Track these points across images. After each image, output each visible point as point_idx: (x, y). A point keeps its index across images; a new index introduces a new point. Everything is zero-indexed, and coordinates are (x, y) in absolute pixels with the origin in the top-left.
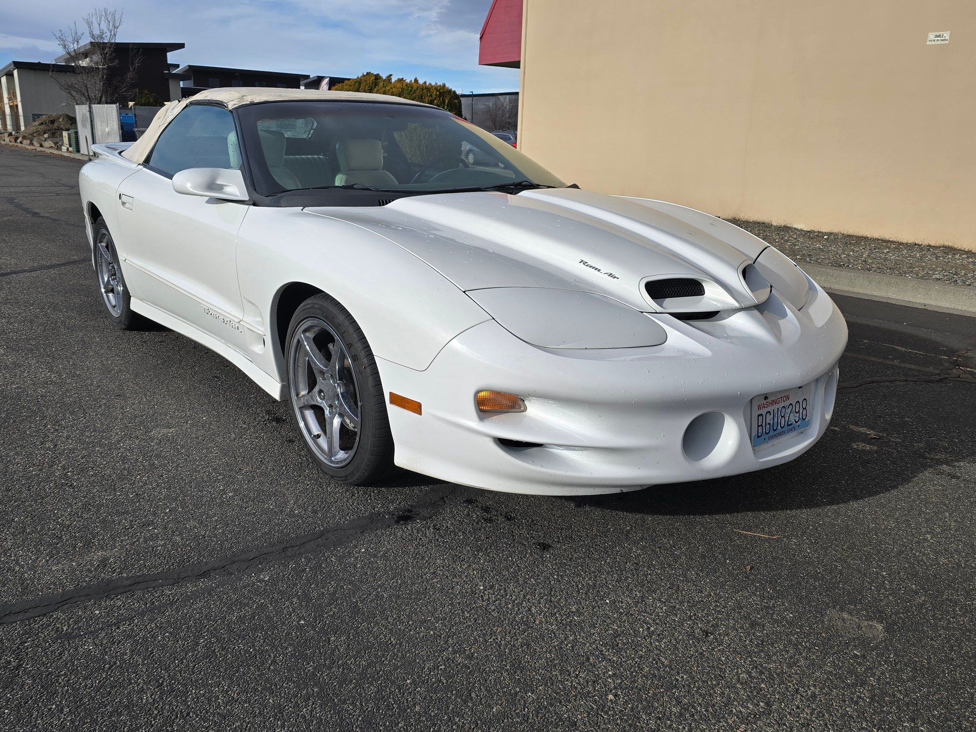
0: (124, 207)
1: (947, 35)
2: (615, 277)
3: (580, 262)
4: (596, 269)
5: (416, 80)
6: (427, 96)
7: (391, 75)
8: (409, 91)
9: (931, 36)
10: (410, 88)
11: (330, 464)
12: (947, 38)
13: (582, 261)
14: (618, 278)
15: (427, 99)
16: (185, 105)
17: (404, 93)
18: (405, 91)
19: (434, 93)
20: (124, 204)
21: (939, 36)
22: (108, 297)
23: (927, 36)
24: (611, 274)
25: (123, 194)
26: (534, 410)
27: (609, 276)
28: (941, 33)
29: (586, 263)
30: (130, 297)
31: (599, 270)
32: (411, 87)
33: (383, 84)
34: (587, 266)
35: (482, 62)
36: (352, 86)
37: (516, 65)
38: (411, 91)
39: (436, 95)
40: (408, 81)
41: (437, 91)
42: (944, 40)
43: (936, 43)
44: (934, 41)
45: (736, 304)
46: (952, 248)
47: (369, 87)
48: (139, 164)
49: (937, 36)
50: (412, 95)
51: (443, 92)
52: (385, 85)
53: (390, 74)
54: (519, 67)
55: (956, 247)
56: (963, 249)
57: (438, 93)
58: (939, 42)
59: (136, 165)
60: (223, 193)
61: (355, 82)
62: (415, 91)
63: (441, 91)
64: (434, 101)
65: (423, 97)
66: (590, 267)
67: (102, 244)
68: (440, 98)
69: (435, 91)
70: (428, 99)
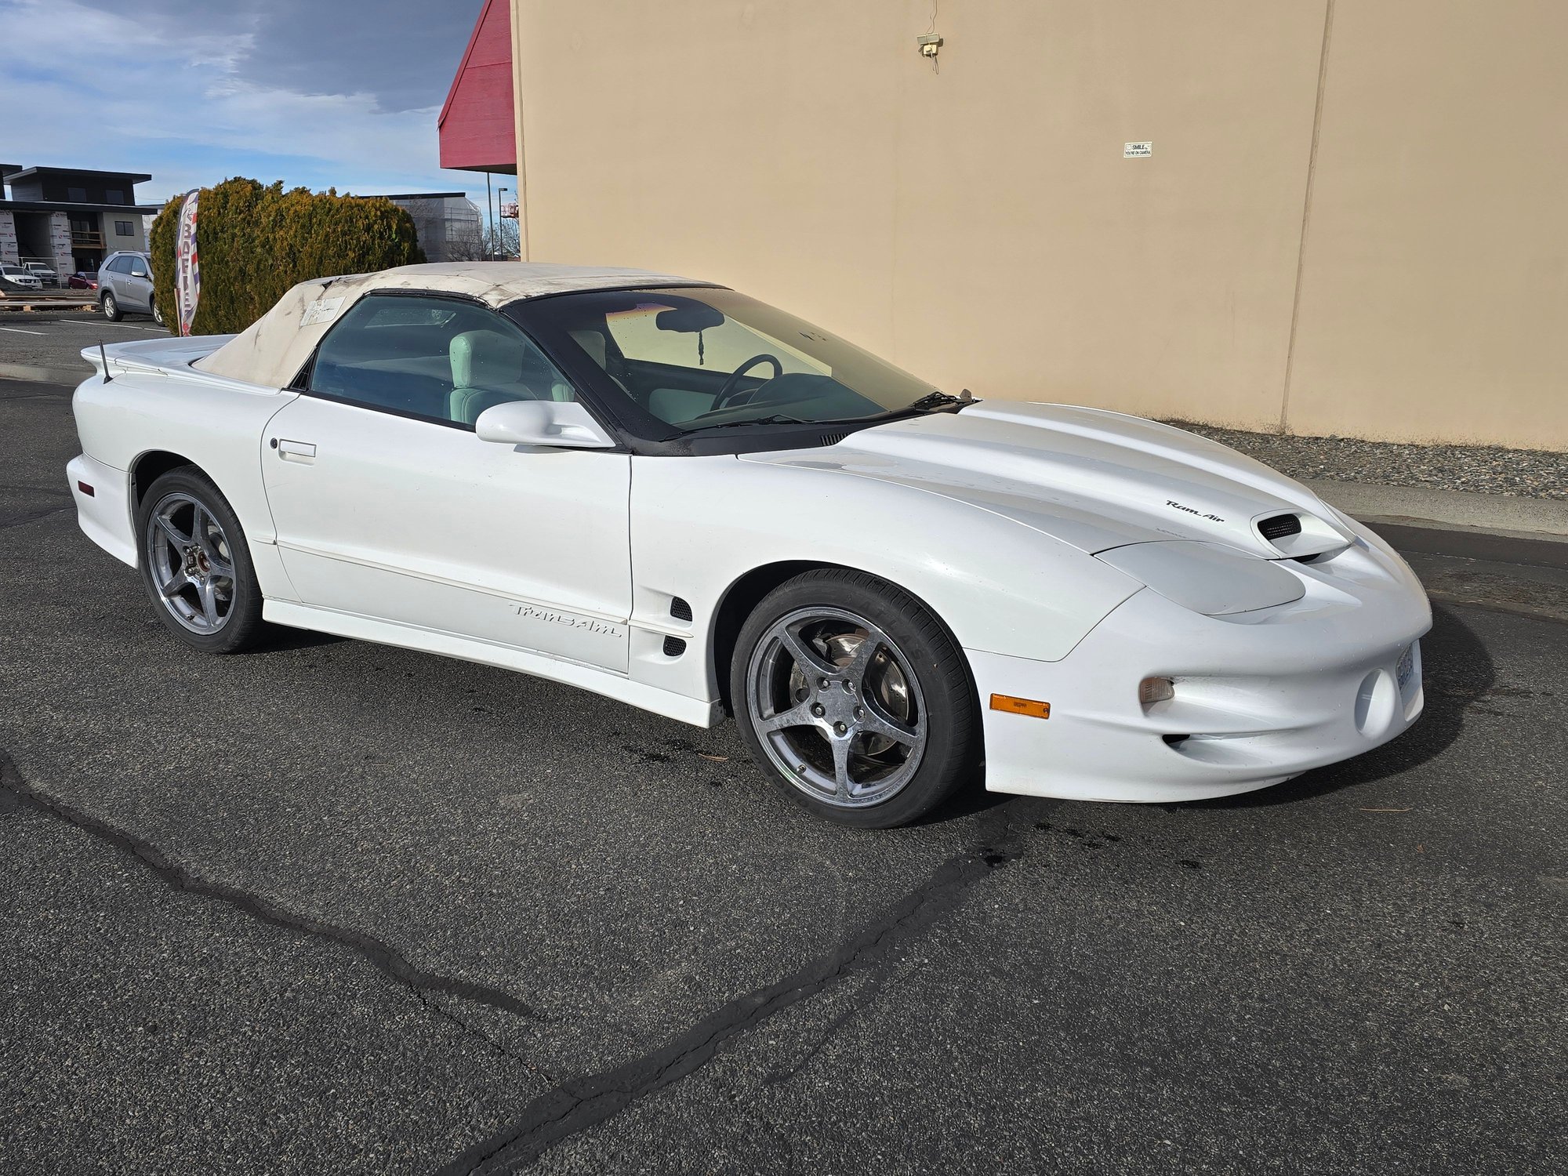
0: (283, 459)
1: (1148, 146)
2: (1218, 520)
3: (1168, 504)
4: (1192, 511)
5: (333, 192)
6: (360, 217)
7: (281, 182)
8: (326, 210)
9: (1129, 147)
10: (328, 206)
11: (843, 804)
12: (1149, 150)
13: (1170, 502)
14: (1223, 521)
15: (360, 223)
16: (360, 295)
17: (317, 213)
18: (319, 210)
19: (373, 213)
20: (282, 454)
21: (1139, 147)
22: (172, 603)
23: (1123, 147)
24: (1213, 516)
25: (281, 440)
26: (1183, 694)
27: (1210, 518)
28: (1141, 144)
29: (1176, 504)
30: (262, 600)
31: (1196, 513)
32: (330, 204)
33: (272, 198)
34: (1178, 507)
35: (444, 165)
36: (212, 201)
37: (511, 170)
38: (330, 210)
39: (376, 215)
40: (314, 193)
41: (376, 210)
42: (1145, 153)
43: (1135, 156)
44: (1133, 153)
45: (1345, 541)
46: (1182, 422)
47: (245, 203)
48: (283, 389)
49: (1135, 147)
50: (333, 216)
51: (385, 211)
52: (276, 199)
53: (279, 180)
54: (515, 173)
55: (1187, 420)
56: (1196, 423)
57: (379, 213)
58: (1139, 155)
59: (277, 390)
60: (561, 437)
61: (216, 194)
62: (337, 211)
63: (383, 209)
64: (373, 226)
65: (354, 220)
66: (1183, 509)
67: (163, 517)
68: (383, 222)
69: (373, 209)
70: (363, 223)
